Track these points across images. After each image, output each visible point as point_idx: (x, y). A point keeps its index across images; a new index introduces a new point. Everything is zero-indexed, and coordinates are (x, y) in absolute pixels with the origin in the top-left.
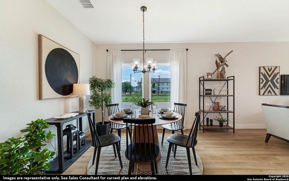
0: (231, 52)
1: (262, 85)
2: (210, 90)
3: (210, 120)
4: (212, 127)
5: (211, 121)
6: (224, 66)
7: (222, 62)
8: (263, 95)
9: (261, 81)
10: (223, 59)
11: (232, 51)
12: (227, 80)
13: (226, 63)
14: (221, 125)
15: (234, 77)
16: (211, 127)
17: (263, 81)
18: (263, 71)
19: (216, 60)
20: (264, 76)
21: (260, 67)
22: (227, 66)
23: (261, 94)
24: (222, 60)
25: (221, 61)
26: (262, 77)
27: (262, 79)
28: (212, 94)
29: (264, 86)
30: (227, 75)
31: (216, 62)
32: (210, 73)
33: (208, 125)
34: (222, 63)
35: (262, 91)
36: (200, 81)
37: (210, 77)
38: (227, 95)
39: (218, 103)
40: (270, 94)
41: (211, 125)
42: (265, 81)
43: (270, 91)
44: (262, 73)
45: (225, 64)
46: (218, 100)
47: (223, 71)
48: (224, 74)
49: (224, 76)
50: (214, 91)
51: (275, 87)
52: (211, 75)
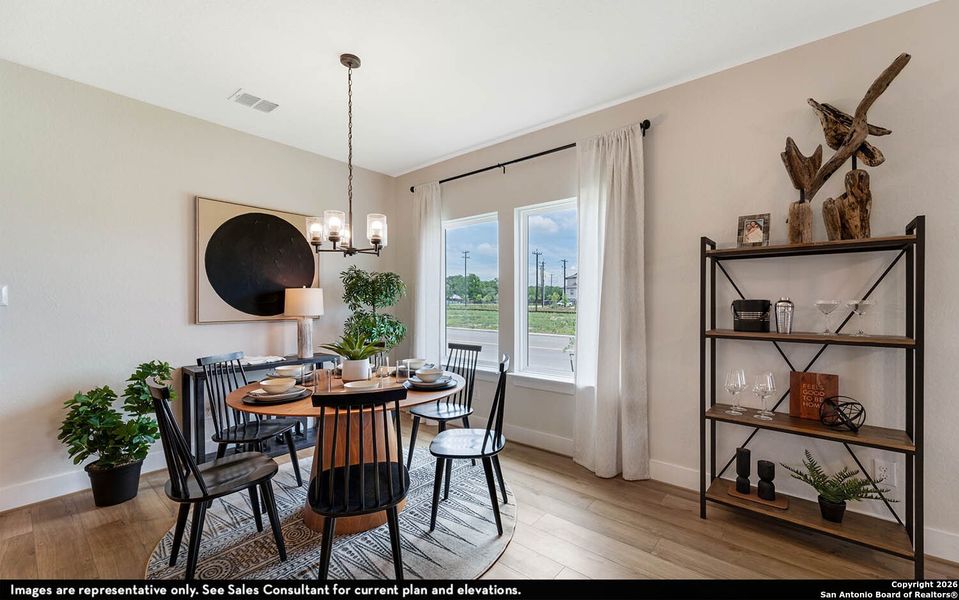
2: (764, 306)
3: (761, 464)
4: (770, 508)
10: (851, 123)
13: (871, 141)
14: (832, 508)
19: (789, 141)
22: (872, 159)
24: (842, 128)
25: (833, 140)
32: (761, 216)
33: (743, 486)
37: (755, 236)
39: (832, 379)
41: (767, 491)
45: (863, 147)
46: (830, 364)
47: (850, 197)
48: (857, 212)
49: (855, 221)
50: (779, 310)
52: (762, 224)
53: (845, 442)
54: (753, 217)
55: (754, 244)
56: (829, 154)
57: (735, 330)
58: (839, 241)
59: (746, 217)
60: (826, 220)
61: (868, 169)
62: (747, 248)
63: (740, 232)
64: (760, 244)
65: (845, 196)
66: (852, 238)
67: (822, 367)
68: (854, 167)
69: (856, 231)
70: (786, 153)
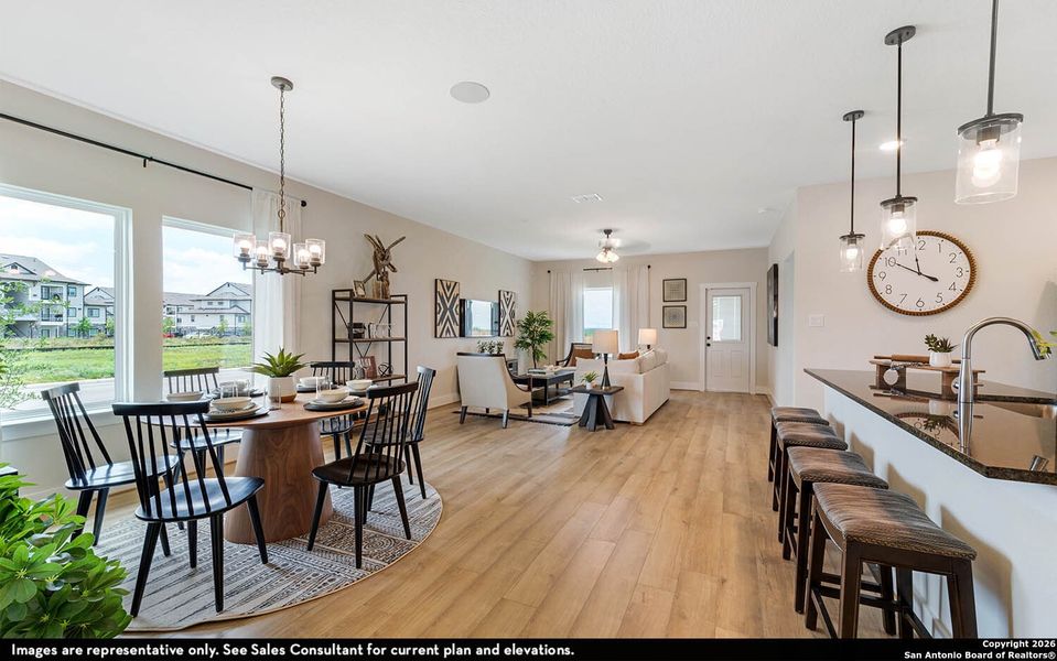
0: (401, 240)
1: (439, 316)
6: (387, 269)
7: (383, 258)
8: (440, 336)
9: (438, 308)
10: (385, 252)
11: (404, 238)
12: (389, 304)
15: (405, 296)
17: (440, 309)
18: (440, 288)
20: (442, 298)
21: (436, 280)
22: (394, 270)
23: (438, 334)
25: (381, 256)
26: (439, 300)
27: (439, 304)
29: (442, 319)
30: (392, 290)
31: (375, 257)
32: (361, 282)
34: (385, 261)
35: (439, 330)
36: (334, 299)
37: (361, 292)
38: (389, 339)
39: (373, 358)
40: (448, 335)
42: (442, 309)
43: (448, 330)
44: (439, 292)
47: (385, 281)
50: (371, 328)
51: (454, 320)
52: (362, 287)
62: (359, 297)
64: (364, 296)
66: (386, 299)
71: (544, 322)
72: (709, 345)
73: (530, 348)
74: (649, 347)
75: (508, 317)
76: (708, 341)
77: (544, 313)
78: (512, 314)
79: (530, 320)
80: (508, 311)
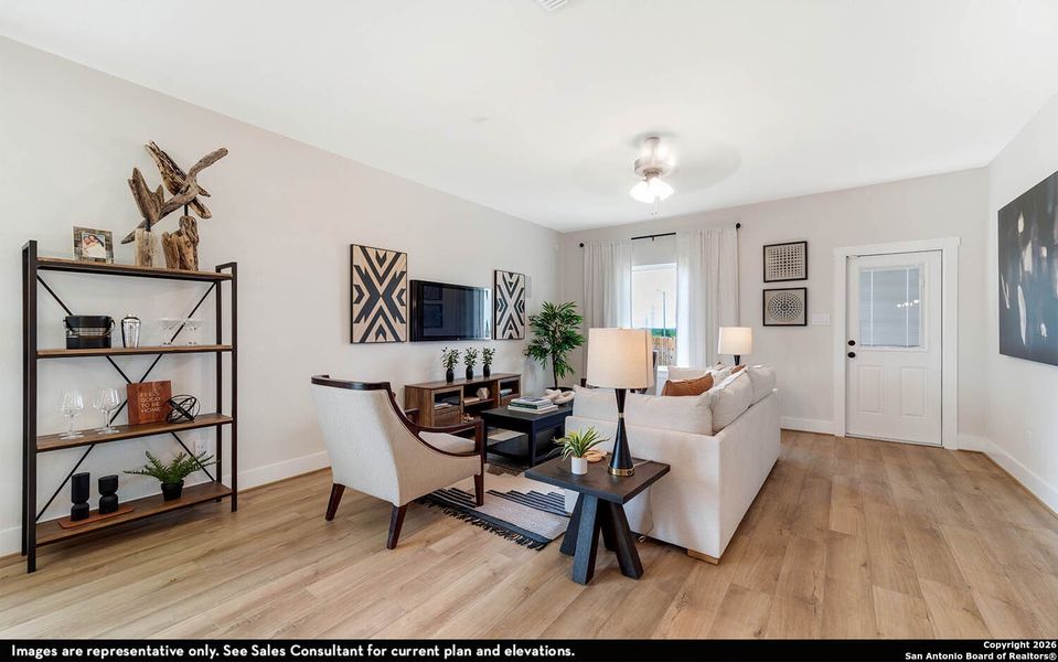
0: (219, 155)
1: (358, 308)
2: (106, 323)
3: (100, 480)
4: (114, 519)
5: (109, 485)
7: (176, 189)
8: (363, 341)
9: (356, 294)
10: (184, 177)
11: (222, 153)
12: (217, 281)
13: (202, 199)
14: (172, 490)
15: (234, 266)
16: (102, 521)
17: (361, 295)
18: (360, 260)
19: (136, 172)
20: (365, 278)
21: (352, 246)
22: (203, 213)
23: (357, 338)
24: (178, 179)
25: (171, 185)
26: (358, 280)
27: (358, 287)
28: (116, 343)
29: (365, 312)
31: (137, 183)
32: (101, 232)
33: (80, 513)
34: (179, 195)
35: (360, 329)
37: (95, 251)
38: (219, 347)
39: (165, 385)
40: (381, 338)
41: (108, 505)
42: (367, 295)
43: (381, 331)
44: (358, 268)
45: (195, 201)
46: (163, 371)
47: (185, 236)
48: (191, 249)
49: (190, 257)
50: (126, 326)
51: (395, 313)
52: (104, 241)
53: (172, 432)
54: (94, 231)
55: (96, 260)
56: (168, 197)
57: (68, 348)
58: (177, 270)
59: (82, 229)
60: (165, 250)
61: (198, 219)
62: (85, 262)
63: (77, 243)
64: (104, 260)
65: (179, 233)
66: (186, 269)
67: (156, 376)
68: (186, 214)
69: (192, 264)
70: (134, 181)
71: (570, 318)
72: (852, 355)
73: (549, 357)
74: (737, 358)
75: (511, 310)
76: (852, 349)
77: (571, 305)
78: (520, 307)
79: (550, 315)
80: (511, 302)
